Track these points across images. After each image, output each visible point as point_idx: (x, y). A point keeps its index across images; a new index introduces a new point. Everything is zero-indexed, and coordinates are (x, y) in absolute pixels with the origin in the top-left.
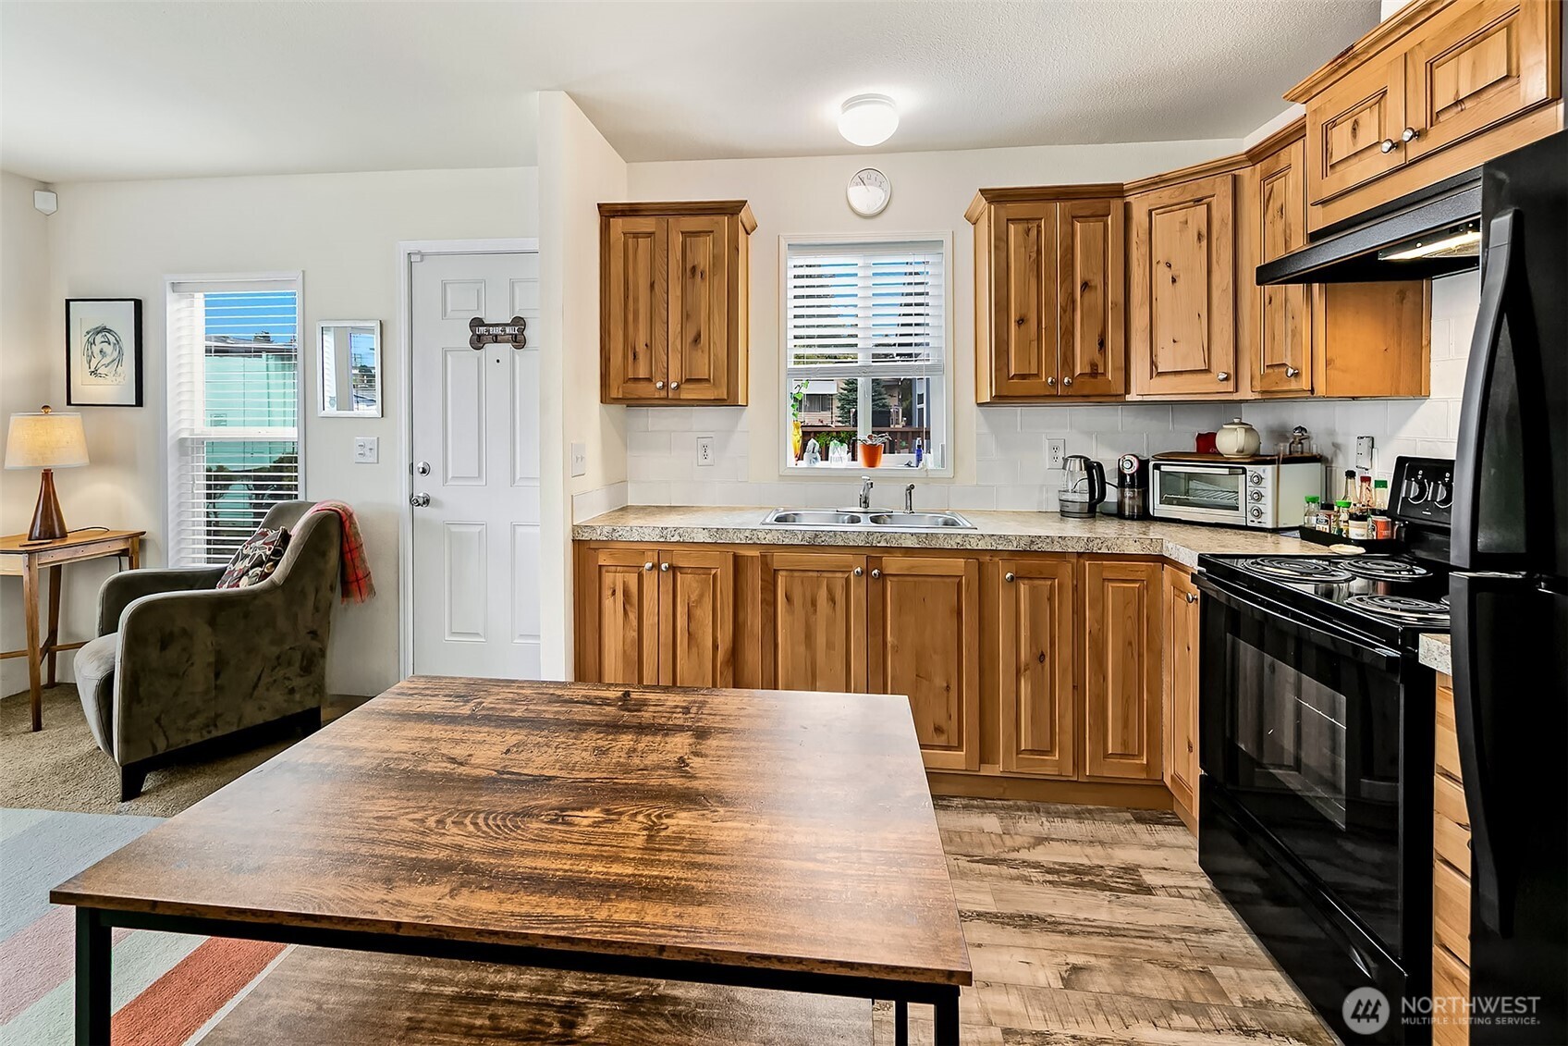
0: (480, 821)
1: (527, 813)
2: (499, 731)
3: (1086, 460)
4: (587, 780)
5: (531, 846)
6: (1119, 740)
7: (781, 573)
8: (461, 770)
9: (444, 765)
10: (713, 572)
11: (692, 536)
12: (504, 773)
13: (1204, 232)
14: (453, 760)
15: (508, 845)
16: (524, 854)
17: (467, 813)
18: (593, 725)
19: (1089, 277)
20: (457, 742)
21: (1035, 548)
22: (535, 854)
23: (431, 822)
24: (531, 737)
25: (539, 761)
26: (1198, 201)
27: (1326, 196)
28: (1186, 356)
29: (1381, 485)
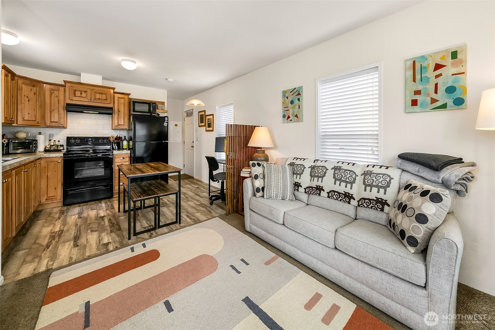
13: (35, 93)
26: (33, 86)
27: (73, 99)
28: (31, 117)
29: (59, 141)
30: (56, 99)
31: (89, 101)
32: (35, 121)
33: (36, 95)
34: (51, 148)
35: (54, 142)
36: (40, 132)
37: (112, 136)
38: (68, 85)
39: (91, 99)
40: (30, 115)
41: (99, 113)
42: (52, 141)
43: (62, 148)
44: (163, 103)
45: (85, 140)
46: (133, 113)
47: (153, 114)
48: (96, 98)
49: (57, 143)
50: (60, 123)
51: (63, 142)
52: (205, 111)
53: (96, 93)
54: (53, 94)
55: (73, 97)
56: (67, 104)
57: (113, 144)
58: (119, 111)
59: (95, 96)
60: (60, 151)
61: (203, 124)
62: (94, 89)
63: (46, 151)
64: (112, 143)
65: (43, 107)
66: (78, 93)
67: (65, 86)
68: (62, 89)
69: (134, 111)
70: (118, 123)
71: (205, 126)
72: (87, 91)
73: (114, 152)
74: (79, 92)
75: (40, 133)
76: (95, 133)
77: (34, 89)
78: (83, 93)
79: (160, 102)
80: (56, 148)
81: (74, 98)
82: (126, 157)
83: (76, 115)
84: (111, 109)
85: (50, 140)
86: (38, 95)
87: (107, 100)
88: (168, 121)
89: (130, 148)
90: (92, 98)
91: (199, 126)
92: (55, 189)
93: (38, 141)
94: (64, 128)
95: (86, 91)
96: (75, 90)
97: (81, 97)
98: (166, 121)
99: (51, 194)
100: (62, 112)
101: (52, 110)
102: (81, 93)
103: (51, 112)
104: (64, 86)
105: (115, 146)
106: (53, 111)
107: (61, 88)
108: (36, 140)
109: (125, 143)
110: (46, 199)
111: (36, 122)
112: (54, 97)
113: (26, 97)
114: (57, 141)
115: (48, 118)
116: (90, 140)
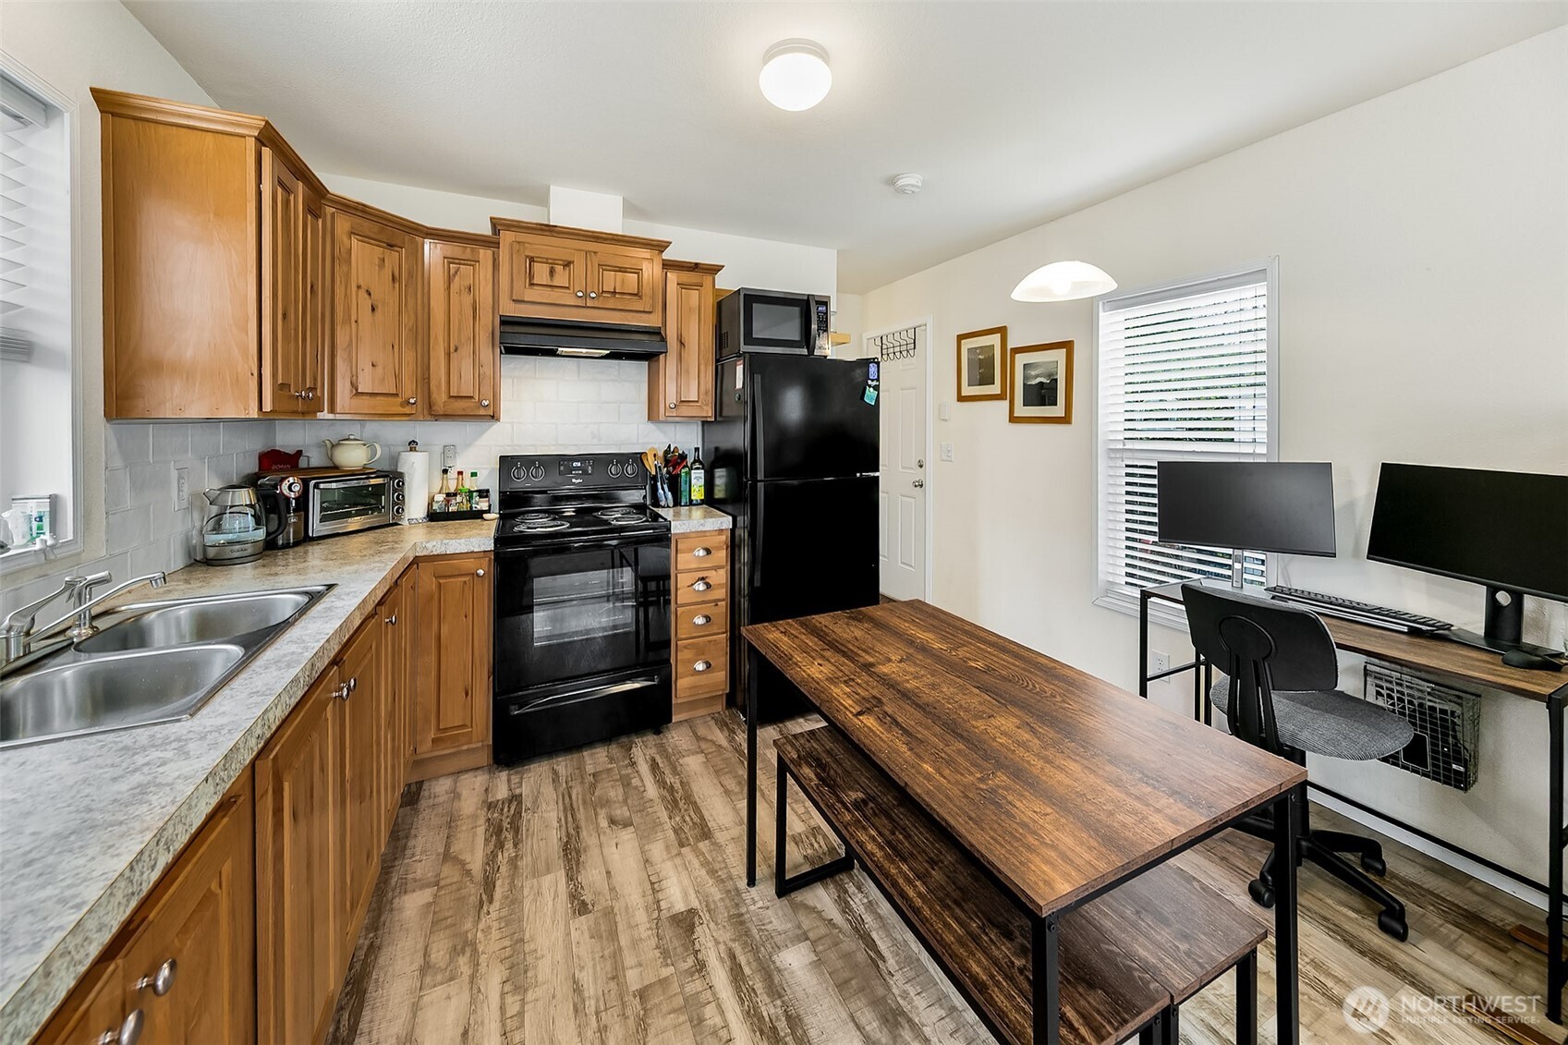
0: (1031, 686)
1: (1004, 679)
2: (986, 737)
4: (959, 677)
5: (1012, 667)
8: (1030, 720)
9: (1040, 730)
12: (1002, 704)
14: (1033, 731)
15: (1023, 672)
16: (1018, 666)
17: (1037, 693)
18: (918, 705)
20: (1023, 745)
22: (1012, 664)
23: (1058, 699)
24: (966, 718)
25: (975, 700)
26: (391, 246)
27: (526, 299)
28: (382, 380)
29: (474, 474)
30: (468, 300)
31: (580, 303)
32: (397, 395)
33: (397, 285)
34: (448, 503)
35: (458, 479)
36: (413, 441)
37: (654, 449)
38: (507, 237)
39: (586, 296)
40: (379, 369)
41: (614, 356)
42: (452, 474)
43: (483, 505)
45: (562, 468)
46: (744, 348)
47: (819, 352)
48: (603, 291)
49: (470, 484)
50: (480, 402)
51: (489, 479)
52: (1002, 331)
53: (603, 267)
54: (457, 278)
55: (525, 287)
56: (506, 322)
57: (659, 484)
58: (681, 343)
59: (601, 281)
60: (478, 515)
61: (995, 389)
62: (595, 253)
63: (433, 516)
64: (654, 478)
65: (420, 335)
66: (541, 273)
67: (497, 245)
68: (485, 254)
69: (749, 340)
70: (679, 393)
71: (1006, 395)
72: (573, 262)
73: (676, 526)
74: (546, 268)
75: (413, 445)
76: (593, 438)
77: (392, 257)
78: (559, 268)
80: (465, 507)
81: (531, 294)
82: (718, 548)
83: (527, 366)
84: (657, 333)
85: (445, 471)
86: (406, 286)
87: (641, 297)
88: (878, 380)
89: (716, 497)
90: (588, 292)
91: (964, 399)
92: (467, 694)
93: (407, 479)
94: (494, 417)
95: (570, 259)
96: (532, 260)
97: (551, 286)
98: (873, 380)
99: (453, 716)
100: (486, 353)
101: (452, 349)
102: (552, 272)
103: (449, 354)
104: (491, 243)
105: (665, 494)
106: (456, 350)
107: (482, 251)
108: (401, 475)
109: (698, 478)
110: (434, 741)
111: (399, 400)
112: (460, 293)
113: (362, 294)
114: (467, 475)
115: (440, 383)
116: (577, 468)
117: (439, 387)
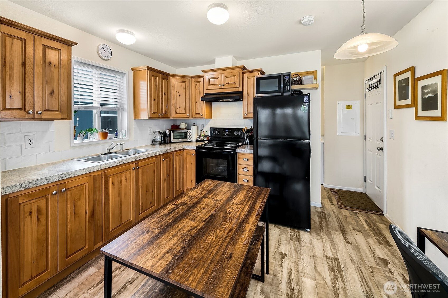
3: (160, 132)
6: (178, 187)
7: (110, 177)
10: (84, 185)
11: (75, 173)
13: (185, 88)
19: (165, 92)
21: (167, 152)
26: (183, 82)
27: (209, 89)
28: (182, 111)
29: (206, 132)
30: (198, 91)
31: (221, 88)
32: (185, 113)
33: (185, 90)
35: (203, 133)
39: (222, 85)
40: (181, 108)
42: (202, 131)
44: (314, 73)
46: (256, 95)
47: (285, 94)
48: (226, 83)
50: (201, 114)
51: (208, 133)
53: (226, 77)
54: (197, 86)
55: (209, 86)
56: (206, 94)
58: (248, 95)
59: (225, 81)
61: (409, 102)
62: (224, 73)
63: (197, 141)
66: (212, 81)
69: (258, 92)
70: (247, 110)
71: (414, 104)
75: (194, 124)
77: (184, 84)
78: (216, 80)
79: (307, 73)
80: (202, 139)
84: (241, 93)
86: (187, 90)
87: (236, 83)
88: (309, 102)
91: (396, 107)
95: (219, 76)
96: (210, 79)
97: (214, 85)
98: (306, 103)
102: (214, 81)
103: (195, 104)
104: (203, 76)
105: (247, 140)
107: (201, 79)
112: (197, 90)
113: (177, 93)
114: (205, 132)
115: (194, 110)
116: (227, 132)
117: (194, 111)
